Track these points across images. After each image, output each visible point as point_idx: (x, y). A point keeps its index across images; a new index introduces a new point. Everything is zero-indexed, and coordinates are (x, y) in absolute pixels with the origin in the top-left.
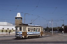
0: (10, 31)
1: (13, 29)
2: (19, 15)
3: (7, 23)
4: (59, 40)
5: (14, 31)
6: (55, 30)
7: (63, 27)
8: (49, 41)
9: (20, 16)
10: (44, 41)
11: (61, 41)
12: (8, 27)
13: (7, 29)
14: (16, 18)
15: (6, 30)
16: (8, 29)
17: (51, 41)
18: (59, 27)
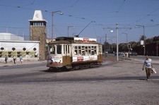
0: (19, 53)
1: (24, 49)
2: (38, 16)
3: (10, 34)
4: (131, 74)
5: (27, 53)
6: (123, 48)
7: (142, 43)
8: (110, 76)
9: (40, 19)
10: (97, 75)
11: (137, 76)
12: (14, 45)
13: (11, 50)
14: (32, 23)
15: (10, 53)
16: (14, 49)
17: (113, 76)
18: (133, 43)
